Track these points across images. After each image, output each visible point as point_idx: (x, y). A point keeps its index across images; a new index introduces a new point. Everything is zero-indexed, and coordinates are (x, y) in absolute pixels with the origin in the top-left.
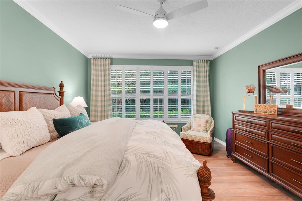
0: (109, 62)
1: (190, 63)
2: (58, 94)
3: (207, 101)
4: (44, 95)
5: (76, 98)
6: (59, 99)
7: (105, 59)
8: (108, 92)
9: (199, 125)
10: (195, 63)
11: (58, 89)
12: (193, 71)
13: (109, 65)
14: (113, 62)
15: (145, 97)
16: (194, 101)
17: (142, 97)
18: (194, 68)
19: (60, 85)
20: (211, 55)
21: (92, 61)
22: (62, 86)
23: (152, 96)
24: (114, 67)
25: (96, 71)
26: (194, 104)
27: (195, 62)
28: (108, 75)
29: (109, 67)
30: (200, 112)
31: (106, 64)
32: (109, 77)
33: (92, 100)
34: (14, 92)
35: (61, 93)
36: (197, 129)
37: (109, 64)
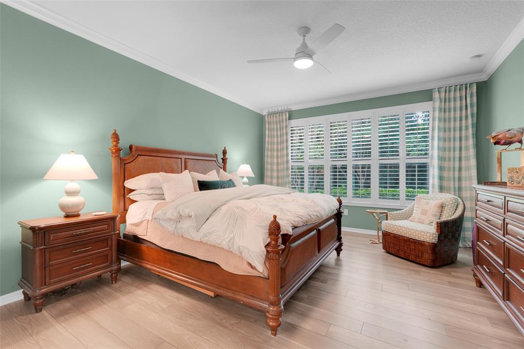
0: (286, 116)
1: (426, 95)
2: (221, 161)
3: (468, 168)
4: (206, 162)
5: (242, 165)
6: (222, 166)
7: (281, 113)
8: (285, 158)
9: (424, 212)
10: (436, 95)
11: (221, 156)
12: (432, 110)
13: (286, 121)
14: (292, 115)
15: (339, 164)
16: (434, 168)
17: (335, 163)
18: (434, 105)
19: (223, 151)
20: (480, 71)
21: (266, 118)
22: (225, 152)
23: (350, 162)
24: (294, 123)
25: (271, 131)
26: (433, 175)
27: (437, 93)
28: (285, 134)
29: (286, 123)
30: (450, 190)
31: (282, 120)
32: (287, 137)
33: (267, 169)
34: (181, 158)
35: (224, 160)
36: (419, 219)
37: (286, 119)
